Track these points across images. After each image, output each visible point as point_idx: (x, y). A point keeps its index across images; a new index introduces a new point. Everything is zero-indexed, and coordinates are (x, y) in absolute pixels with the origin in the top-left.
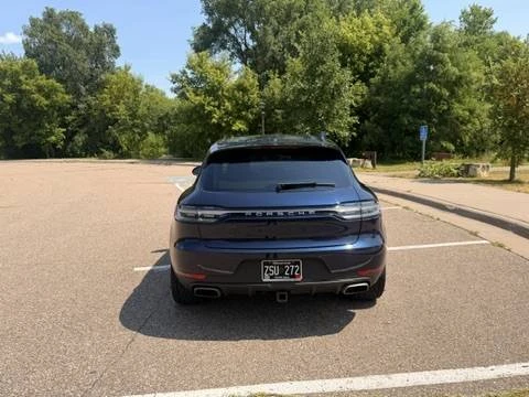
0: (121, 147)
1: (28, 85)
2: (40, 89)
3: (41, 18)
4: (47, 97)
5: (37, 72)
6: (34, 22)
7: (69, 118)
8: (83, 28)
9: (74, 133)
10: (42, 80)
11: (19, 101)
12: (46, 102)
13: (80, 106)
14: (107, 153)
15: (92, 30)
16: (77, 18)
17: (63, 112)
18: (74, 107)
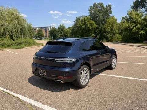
0: (108, 39)
1: (87, 23)
2: (90, 24)
3: (92, 6)
4: (91, 26)
5: (90, 20)
6: (91, 7)
7: (96, 31)
8: (103, 7)
9: (97, 35)
10: (91, 22)
11: (85, 27)
12: (91, 27)
13: (100, 28)
14: (104, 40)
15: (105, 7)
16: (101, 4)
17: (95, 30)
18: (98, 28)
